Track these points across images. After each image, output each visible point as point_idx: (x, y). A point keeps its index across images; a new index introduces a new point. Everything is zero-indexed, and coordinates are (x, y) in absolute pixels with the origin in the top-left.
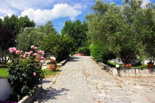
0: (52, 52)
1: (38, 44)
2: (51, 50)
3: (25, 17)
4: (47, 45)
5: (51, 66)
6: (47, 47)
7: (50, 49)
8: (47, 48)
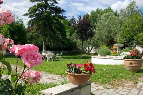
0: (137, 40)
1: (116, 31)
2: (135, 37)
3: (109, 8)
4: (128, 31)
5: (130, 62)
6: (129, 34)
7: (133, 36)
8: (129, 36)
